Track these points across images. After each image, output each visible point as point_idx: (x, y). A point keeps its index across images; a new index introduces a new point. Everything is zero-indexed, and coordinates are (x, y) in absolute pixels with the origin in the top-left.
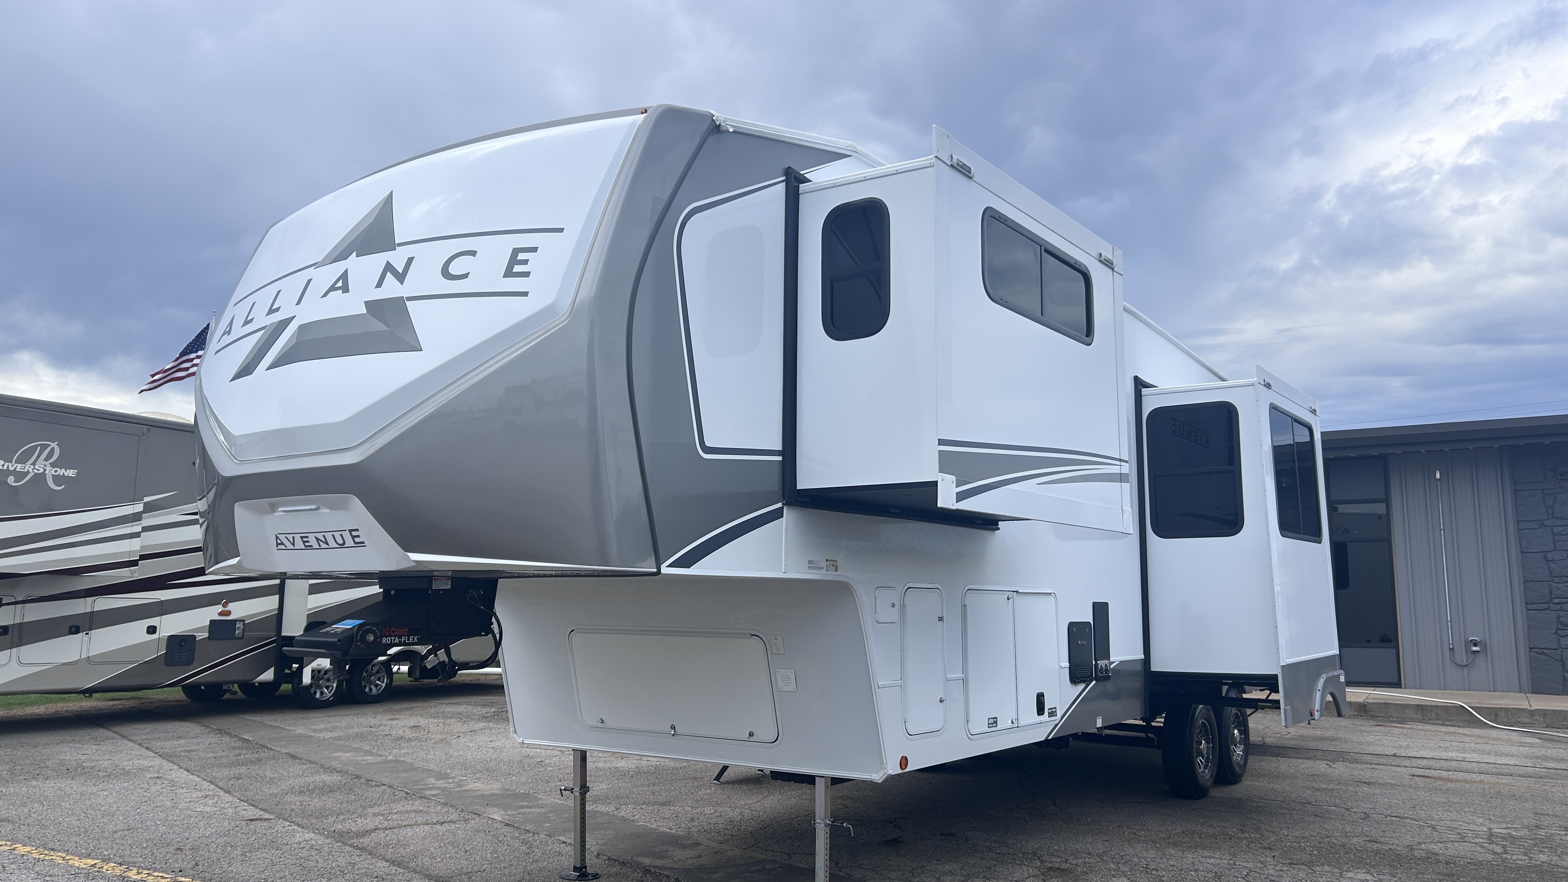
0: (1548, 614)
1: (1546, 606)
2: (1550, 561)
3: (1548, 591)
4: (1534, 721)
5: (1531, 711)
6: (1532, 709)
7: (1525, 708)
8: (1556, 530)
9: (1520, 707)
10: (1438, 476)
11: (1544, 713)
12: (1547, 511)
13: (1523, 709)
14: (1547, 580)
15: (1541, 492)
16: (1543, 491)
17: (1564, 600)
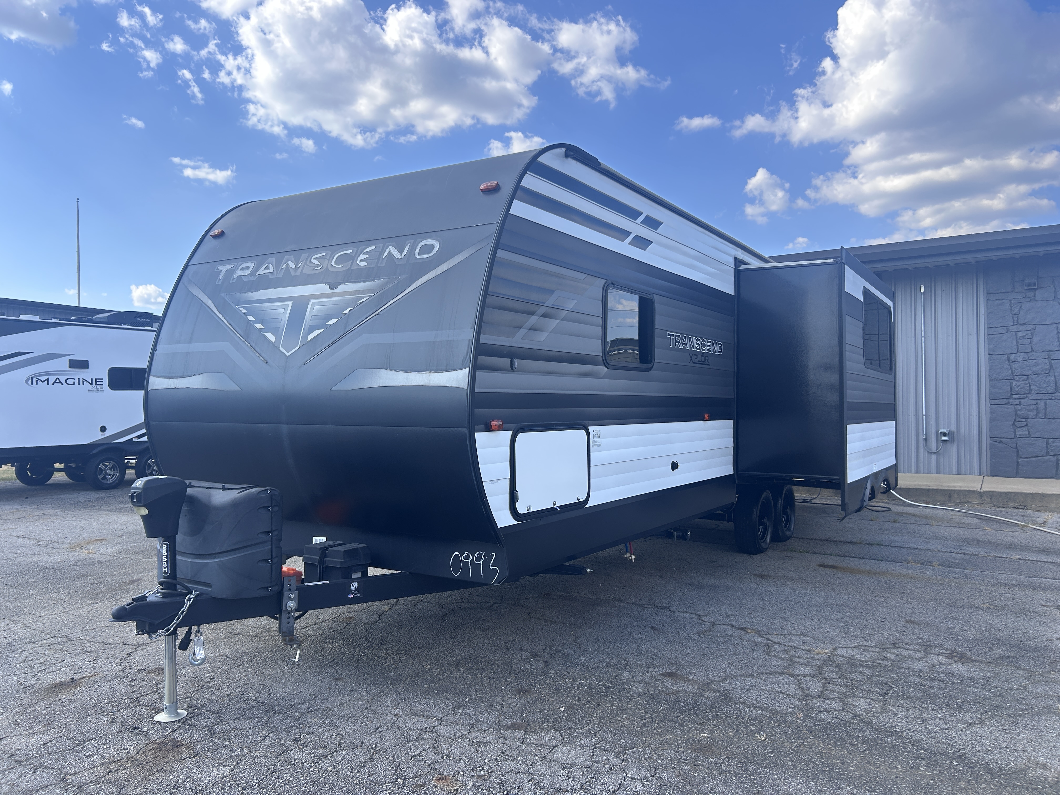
0: (1007, 408)
1: (1007, 401)
2: (1013, 362)
3: (1009, 388)
4: (982, 501)
5: (980, 492)
6: (982, 491)
7: (975, 489)
8: (1020, 334)
9: (971, 489)
10: (922, 290)
11: (991, 495)
12: (1013, 318)
13: (974, 491)
14: (1009, 378)
15: (1008, 301)
16: (1011, 300)
17: (1022, 396)
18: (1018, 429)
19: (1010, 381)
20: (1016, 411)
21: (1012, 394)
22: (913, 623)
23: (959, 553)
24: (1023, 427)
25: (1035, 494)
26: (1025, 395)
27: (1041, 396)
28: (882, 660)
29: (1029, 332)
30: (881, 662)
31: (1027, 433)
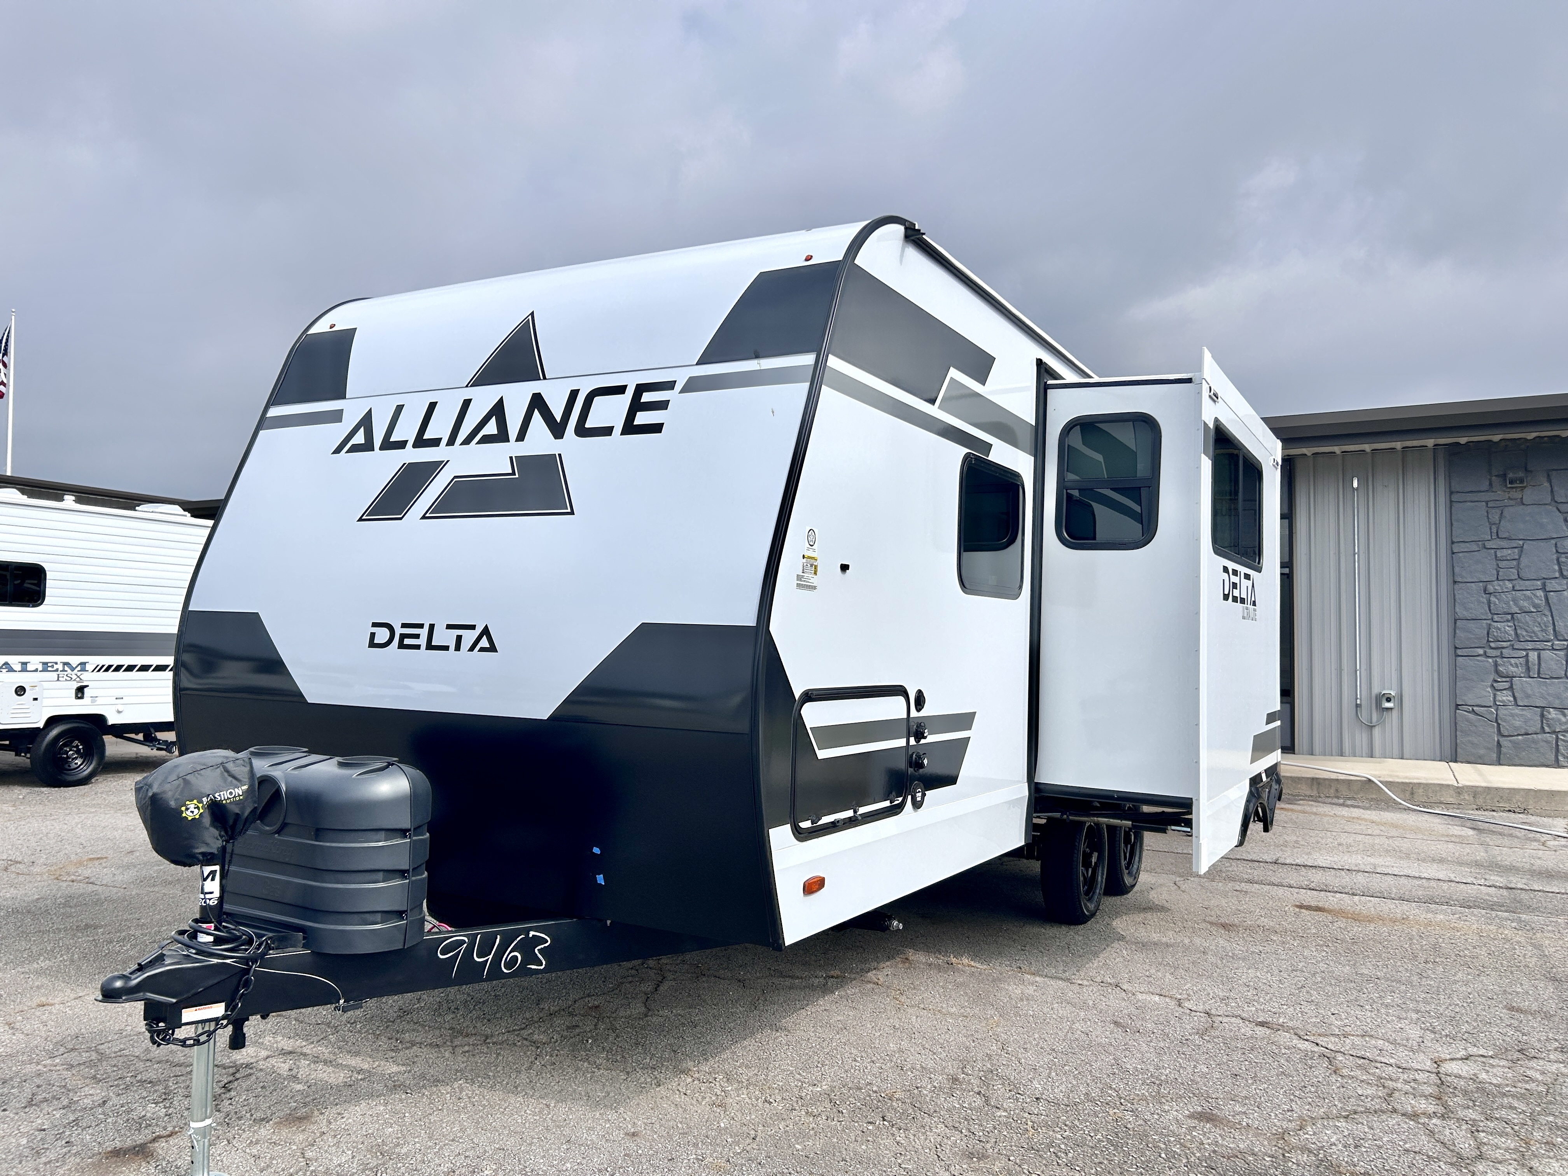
0: (1482, 661)
1: (1481, 651)
2: (1491, 593)
3: (1485, 632)
4: (1461, 800)
5: (1458, 787)
6: (1460, 785)
7: (1450, 782)
8: (1501, 553)
9: (1443, 782)
10: (1355, 485)
11: (1475, 792)
12: (1491, 529)
13: (1448, 786)
14: (1484, 618)
15: (1484, 503)
16: (1487, 502)
17: (1504, 644)
18: (1498, 693)
19: (1489, 622)
20: (1496, 665)
21: (1488, 641)
22: (1519, 1010)
23: (1485, 885)
24: (1505, 689)
25: (1540, 791)
26: (1509, 643)
27: (1530, 646)
28: (1527, 1082)
29: (1516, 550)
30: (1528, 1087)
31: (1512, 699)
